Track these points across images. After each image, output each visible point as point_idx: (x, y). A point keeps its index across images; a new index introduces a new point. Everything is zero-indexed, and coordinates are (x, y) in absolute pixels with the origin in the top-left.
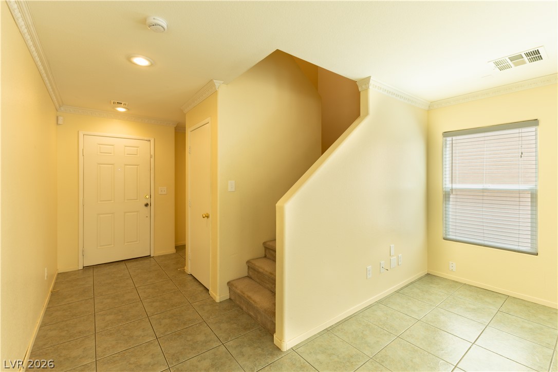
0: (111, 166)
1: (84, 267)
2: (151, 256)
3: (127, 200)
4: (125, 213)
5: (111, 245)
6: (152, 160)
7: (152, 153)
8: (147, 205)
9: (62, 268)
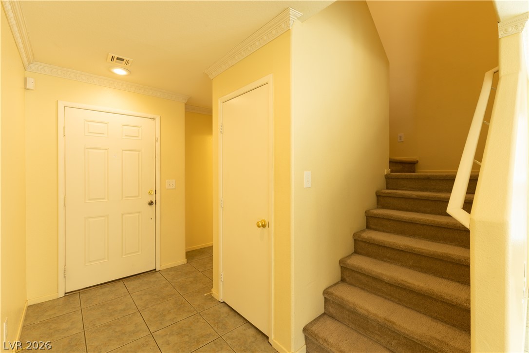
0: (103, 151)
1: (65, 293)
2: (157, 270)
3: (126, 197)
4: (123, 214)
5: (104, 259)
6: (158, 144)
7: (158, 135)
8: (151, 203)
9: (34, 298)
